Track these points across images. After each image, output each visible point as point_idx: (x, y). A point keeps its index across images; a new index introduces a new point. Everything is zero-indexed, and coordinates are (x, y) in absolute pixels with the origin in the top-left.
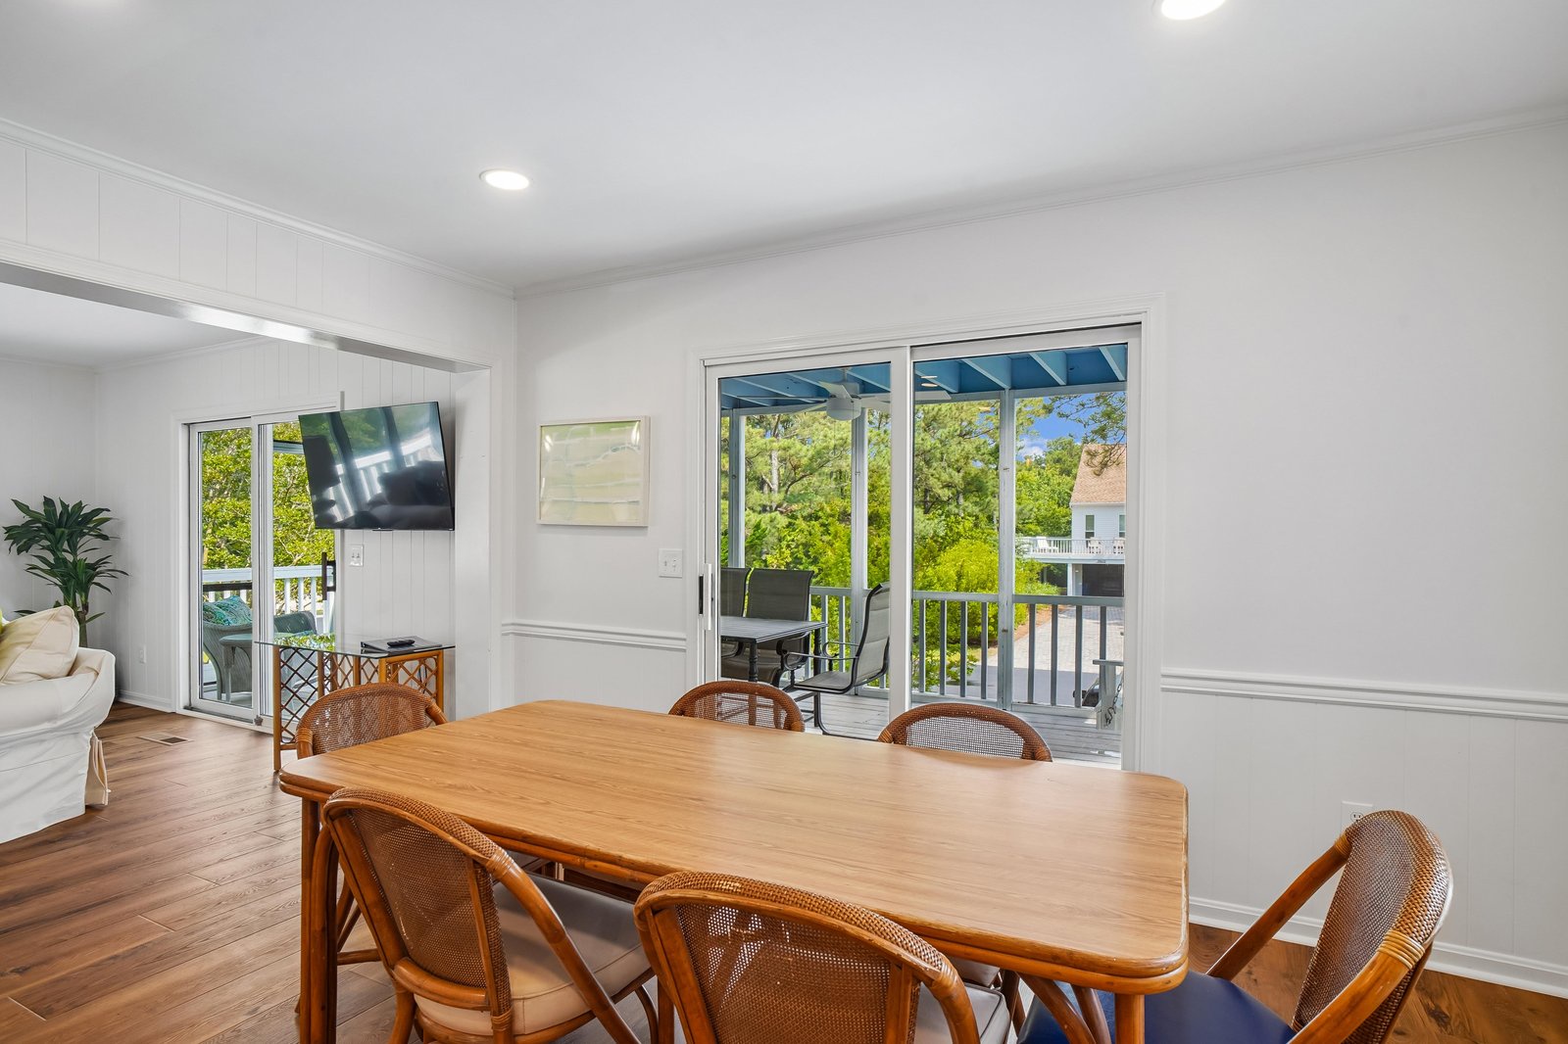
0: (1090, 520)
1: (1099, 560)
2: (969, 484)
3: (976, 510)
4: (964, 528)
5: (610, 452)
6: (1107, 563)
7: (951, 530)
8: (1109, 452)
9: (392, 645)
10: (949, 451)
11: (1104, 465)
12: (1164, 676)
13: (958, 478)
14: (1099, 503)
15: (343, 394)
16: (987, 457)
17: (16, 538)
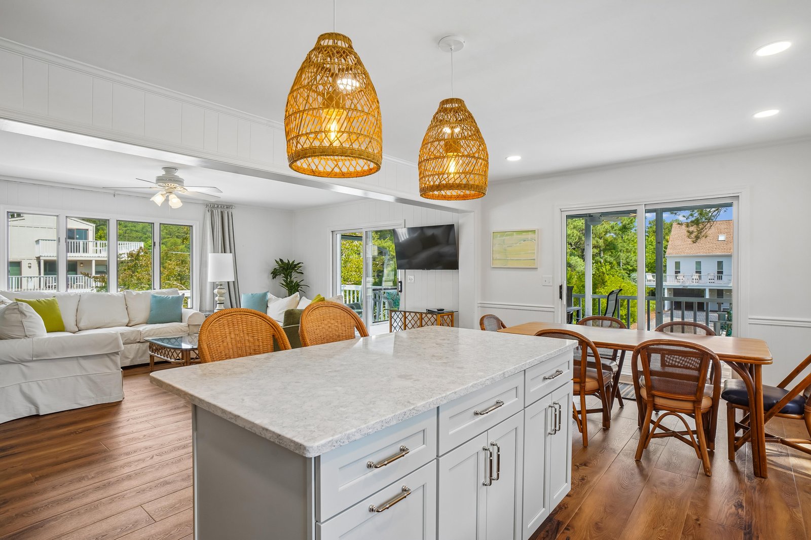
0: (678, 265)
1: (684, 286)
2: (607, 245)
3: (612, 259)
4: (606, 269)
5: (522, 241)
6: (688, 288)
7: (598, 270)
8: (700, 232)
9: (438, 310)
10: (597, 229)
11: (697, 238)
12: (749, 319)
13: (601, 242)
14: (683, 255)
15: (405, 220)
16: (618, 232)
17: (275, 274)
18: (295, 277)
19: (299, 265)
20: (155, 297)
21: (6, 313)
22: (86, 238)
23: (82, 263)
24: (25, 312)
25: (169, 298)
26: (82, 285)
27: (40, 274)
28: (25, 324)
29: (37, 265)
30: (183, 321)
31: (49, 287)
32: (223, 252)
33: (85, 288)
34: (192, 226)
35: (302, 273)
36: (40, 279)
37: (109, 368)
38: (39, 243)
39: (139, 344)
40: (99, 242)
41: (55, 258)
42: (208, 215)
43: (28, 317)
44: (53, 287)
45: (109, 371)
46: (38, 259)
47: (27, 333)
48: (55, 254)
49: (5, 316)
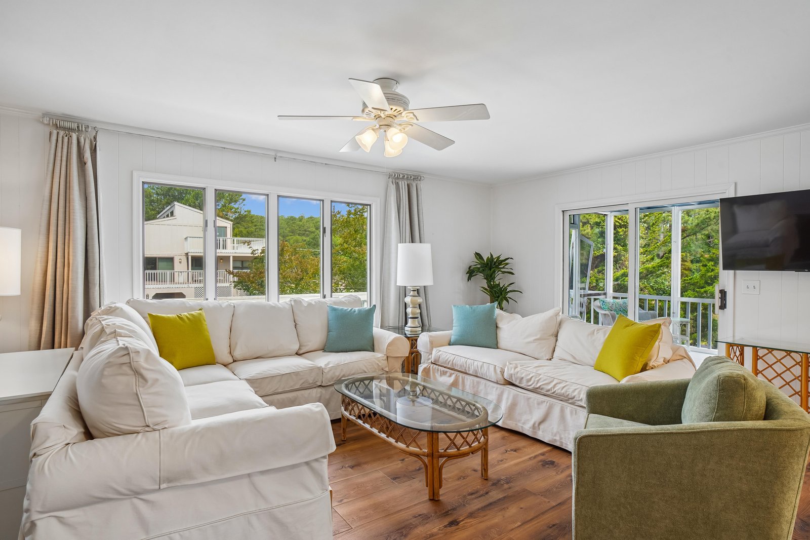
15: (736, 184)
17: (471, 273)
18: (501, 279)
19: (506, 262)
20: (334, 309)
21: (106, 373)
22: (225, 235)
23: (221, 259)
24: (144, 372)
25: (355, 311)
26: (222, 280)
27: (188, 270)
28: (145, 398)
29: (186, 261)
30: (376, 347)
31: (195, 281)
32: (411, 242)
33: (224, 282)
34: (370, 205)
35: (513, 274)
36: (188, 273)
37: (309, 490)
38: (187, 240)
39: (319, 390)
40: (236, 239)
41: (202, 255)
42: (393, 188)
43: (150, 383)
44: (199, 281)
45: (308, 496)
46: (187, 254)
47: (150, 421)
48: (202, 251)
49: (103, 381)
